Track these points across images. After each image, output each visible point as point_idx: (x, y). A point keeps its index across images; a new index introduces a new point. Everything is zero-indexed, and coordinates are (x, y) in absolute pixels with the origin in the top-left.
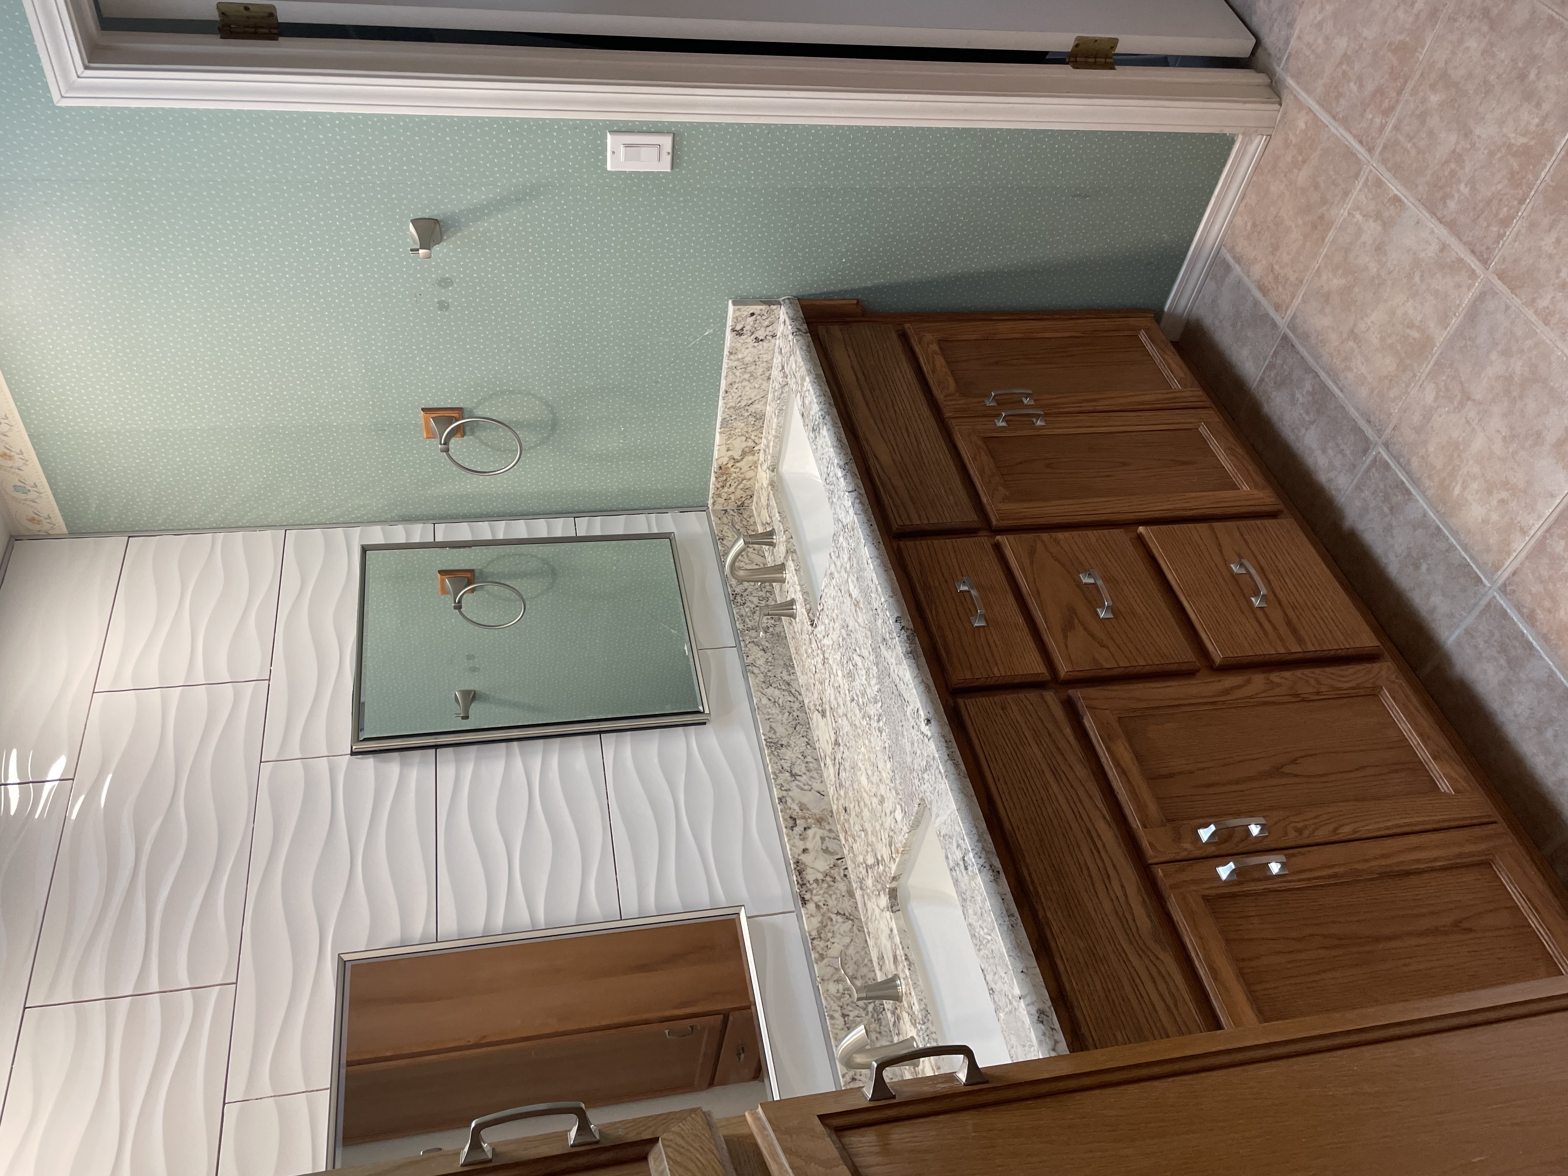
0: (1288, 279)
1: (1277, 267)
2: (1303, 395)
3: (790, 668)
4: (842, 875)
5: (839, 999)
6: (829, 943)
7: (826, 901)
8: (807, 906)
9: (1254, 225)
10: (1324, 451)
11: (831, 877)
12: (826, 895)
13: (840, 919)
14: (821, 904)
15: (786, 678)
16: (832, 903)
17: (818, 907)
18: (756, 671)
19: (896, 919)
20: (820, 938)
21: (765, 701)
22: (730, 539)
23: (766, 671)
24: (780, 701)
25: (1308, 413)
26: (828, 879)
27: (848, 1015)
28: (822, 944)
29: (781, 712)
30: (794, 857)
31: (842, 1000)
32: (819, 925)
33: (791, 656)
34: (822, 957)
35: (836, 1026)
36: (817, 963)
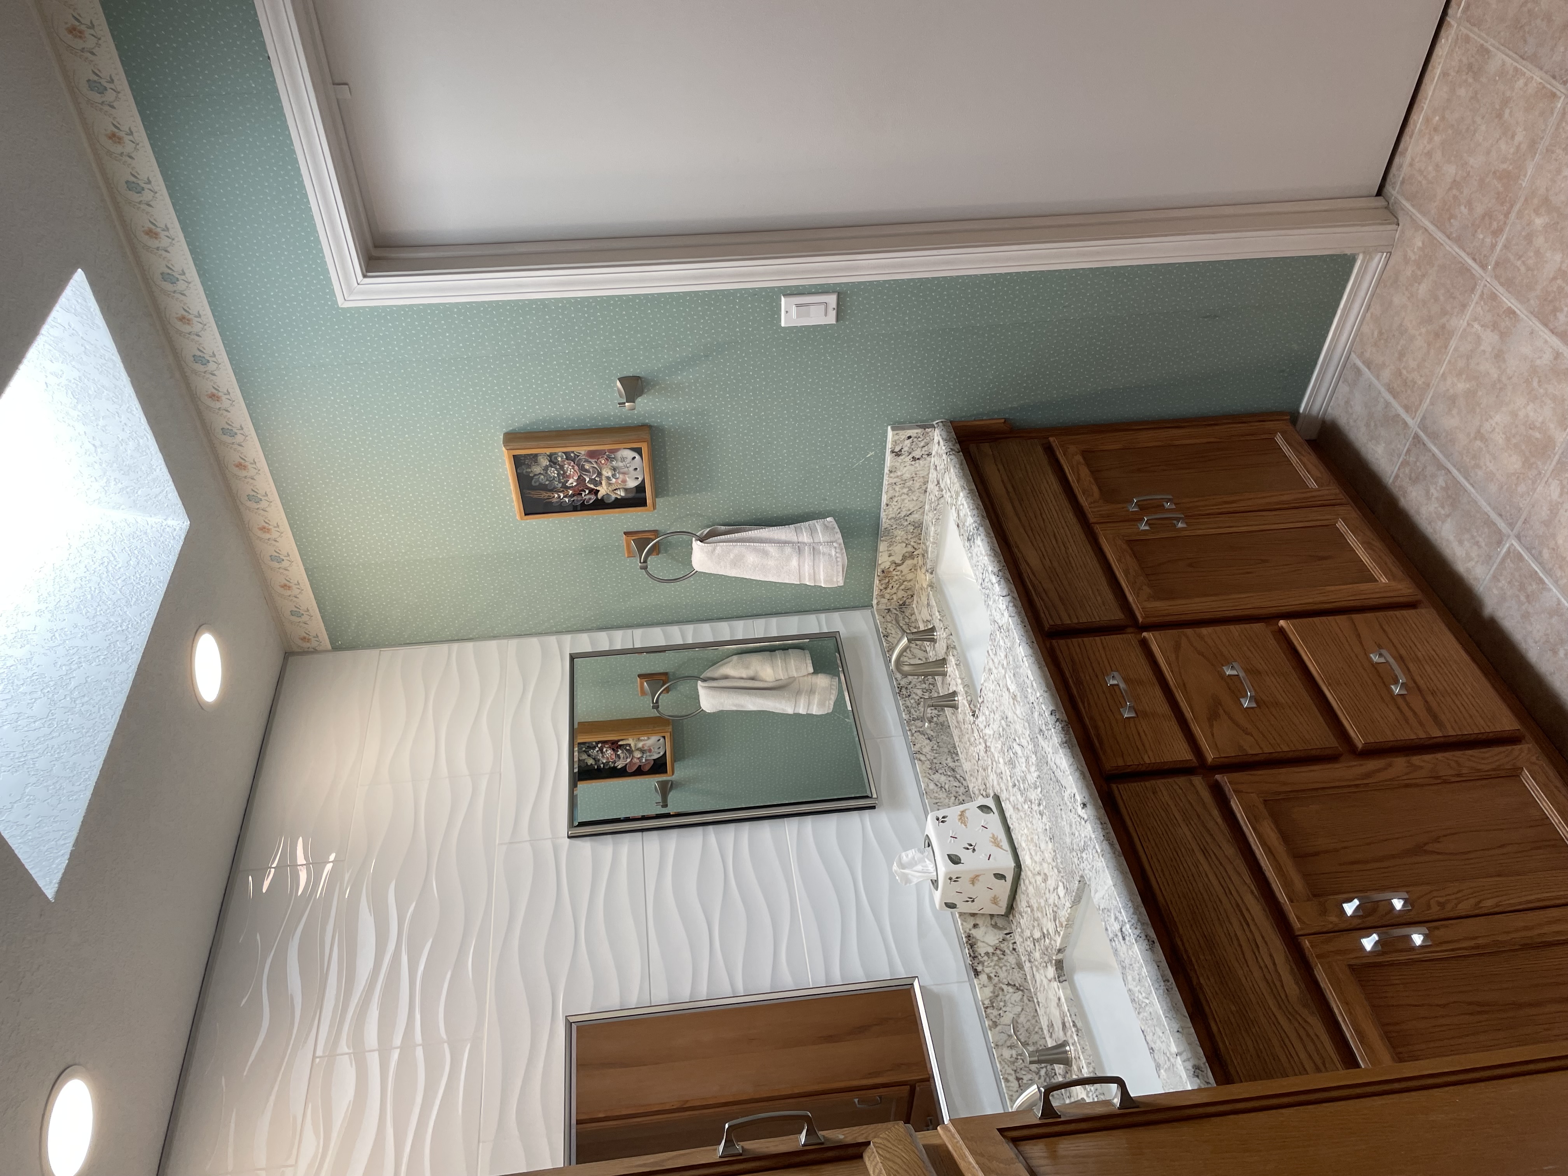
0: (1415, 383)
1: (1404, 372)
2: (1437, 491)
3: (954, 756)
4: (1011, 949)
5: (1013, 1063)
6: (1001, 1012)
7: (997, 973)
8: (980, 977)
9: (1381, 333)
10: (1461, 542)
11: (1001, 950)
12: (997, 967)
13: (1011, 990)
14: (992, 975)
15: (951, 764)
16: (1003, 974)
17: (990, 978)
18: (923, 758)
19: (1063, 989)
20: (993, 1006)
21: (932, 786)
22: (893, 635)
23: (932, 758)
24: (947, 787)
25: (1443, 507)
26: (998, 952)
27: (1022, 1079)
28: (995, 1012)
29: (947, 796)
30: (965, 932)
31: (1016, 1064)
32: (991, 995)
33: (954, 744)
34: (995, 1024)
35: (1011, 1088)
36: (991, 1030)
